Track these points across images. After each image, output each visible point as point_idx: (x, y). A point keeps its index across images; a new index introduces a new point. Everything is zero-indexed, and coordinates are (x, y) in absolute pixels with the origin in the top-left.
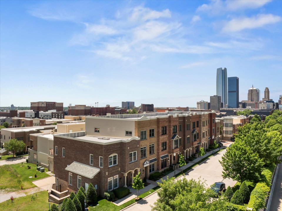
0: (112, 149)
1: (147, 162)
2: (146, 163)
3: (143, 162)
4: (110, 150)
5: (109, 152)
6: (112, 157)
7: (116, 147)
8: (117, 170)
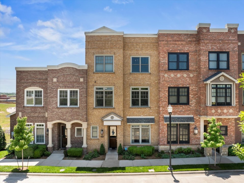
0: (30, 79)
1: (112, 117)
2: (109, 118)
3: (103, 115)
4: (27, 80)
5: (25, 83)
6: (33, 91)
7: (39, 77)
8: (42, 115)
